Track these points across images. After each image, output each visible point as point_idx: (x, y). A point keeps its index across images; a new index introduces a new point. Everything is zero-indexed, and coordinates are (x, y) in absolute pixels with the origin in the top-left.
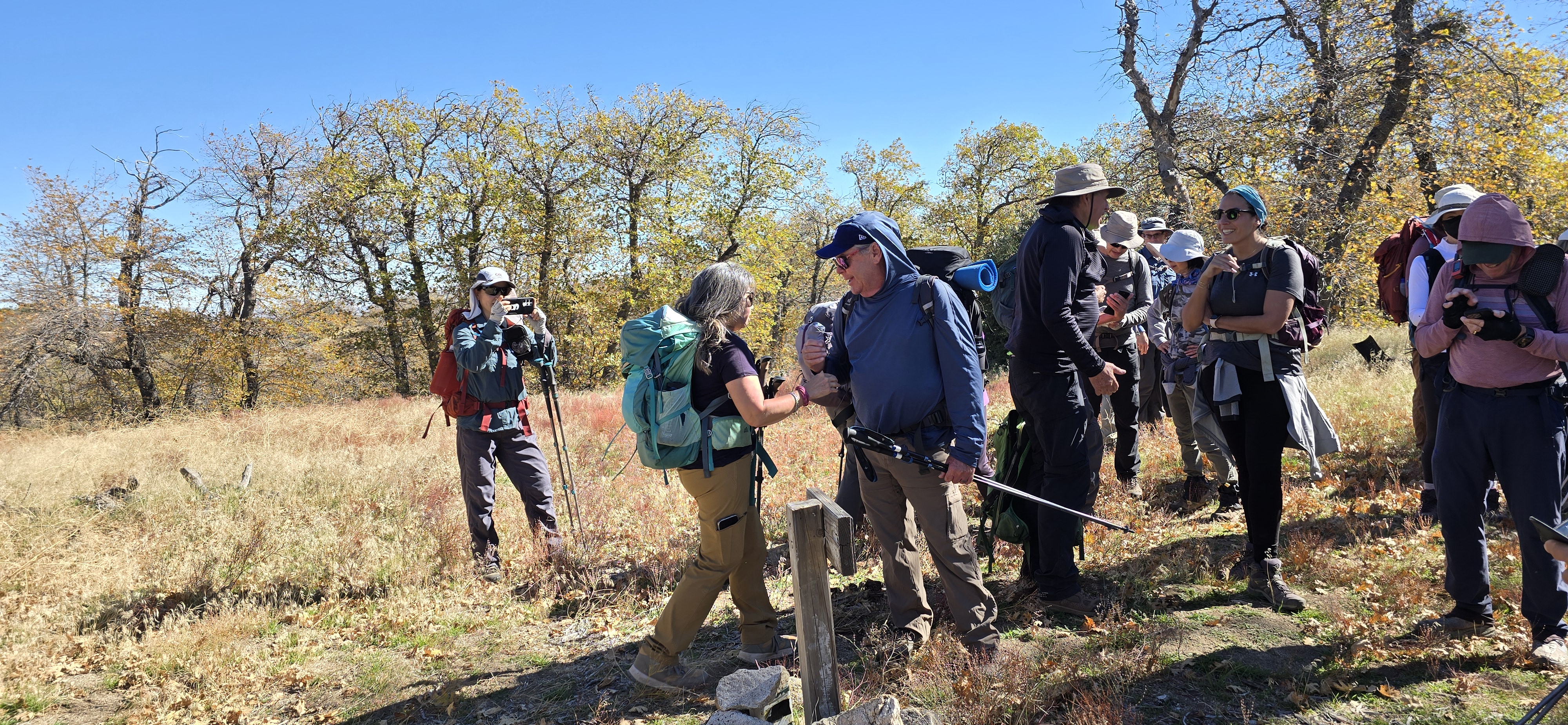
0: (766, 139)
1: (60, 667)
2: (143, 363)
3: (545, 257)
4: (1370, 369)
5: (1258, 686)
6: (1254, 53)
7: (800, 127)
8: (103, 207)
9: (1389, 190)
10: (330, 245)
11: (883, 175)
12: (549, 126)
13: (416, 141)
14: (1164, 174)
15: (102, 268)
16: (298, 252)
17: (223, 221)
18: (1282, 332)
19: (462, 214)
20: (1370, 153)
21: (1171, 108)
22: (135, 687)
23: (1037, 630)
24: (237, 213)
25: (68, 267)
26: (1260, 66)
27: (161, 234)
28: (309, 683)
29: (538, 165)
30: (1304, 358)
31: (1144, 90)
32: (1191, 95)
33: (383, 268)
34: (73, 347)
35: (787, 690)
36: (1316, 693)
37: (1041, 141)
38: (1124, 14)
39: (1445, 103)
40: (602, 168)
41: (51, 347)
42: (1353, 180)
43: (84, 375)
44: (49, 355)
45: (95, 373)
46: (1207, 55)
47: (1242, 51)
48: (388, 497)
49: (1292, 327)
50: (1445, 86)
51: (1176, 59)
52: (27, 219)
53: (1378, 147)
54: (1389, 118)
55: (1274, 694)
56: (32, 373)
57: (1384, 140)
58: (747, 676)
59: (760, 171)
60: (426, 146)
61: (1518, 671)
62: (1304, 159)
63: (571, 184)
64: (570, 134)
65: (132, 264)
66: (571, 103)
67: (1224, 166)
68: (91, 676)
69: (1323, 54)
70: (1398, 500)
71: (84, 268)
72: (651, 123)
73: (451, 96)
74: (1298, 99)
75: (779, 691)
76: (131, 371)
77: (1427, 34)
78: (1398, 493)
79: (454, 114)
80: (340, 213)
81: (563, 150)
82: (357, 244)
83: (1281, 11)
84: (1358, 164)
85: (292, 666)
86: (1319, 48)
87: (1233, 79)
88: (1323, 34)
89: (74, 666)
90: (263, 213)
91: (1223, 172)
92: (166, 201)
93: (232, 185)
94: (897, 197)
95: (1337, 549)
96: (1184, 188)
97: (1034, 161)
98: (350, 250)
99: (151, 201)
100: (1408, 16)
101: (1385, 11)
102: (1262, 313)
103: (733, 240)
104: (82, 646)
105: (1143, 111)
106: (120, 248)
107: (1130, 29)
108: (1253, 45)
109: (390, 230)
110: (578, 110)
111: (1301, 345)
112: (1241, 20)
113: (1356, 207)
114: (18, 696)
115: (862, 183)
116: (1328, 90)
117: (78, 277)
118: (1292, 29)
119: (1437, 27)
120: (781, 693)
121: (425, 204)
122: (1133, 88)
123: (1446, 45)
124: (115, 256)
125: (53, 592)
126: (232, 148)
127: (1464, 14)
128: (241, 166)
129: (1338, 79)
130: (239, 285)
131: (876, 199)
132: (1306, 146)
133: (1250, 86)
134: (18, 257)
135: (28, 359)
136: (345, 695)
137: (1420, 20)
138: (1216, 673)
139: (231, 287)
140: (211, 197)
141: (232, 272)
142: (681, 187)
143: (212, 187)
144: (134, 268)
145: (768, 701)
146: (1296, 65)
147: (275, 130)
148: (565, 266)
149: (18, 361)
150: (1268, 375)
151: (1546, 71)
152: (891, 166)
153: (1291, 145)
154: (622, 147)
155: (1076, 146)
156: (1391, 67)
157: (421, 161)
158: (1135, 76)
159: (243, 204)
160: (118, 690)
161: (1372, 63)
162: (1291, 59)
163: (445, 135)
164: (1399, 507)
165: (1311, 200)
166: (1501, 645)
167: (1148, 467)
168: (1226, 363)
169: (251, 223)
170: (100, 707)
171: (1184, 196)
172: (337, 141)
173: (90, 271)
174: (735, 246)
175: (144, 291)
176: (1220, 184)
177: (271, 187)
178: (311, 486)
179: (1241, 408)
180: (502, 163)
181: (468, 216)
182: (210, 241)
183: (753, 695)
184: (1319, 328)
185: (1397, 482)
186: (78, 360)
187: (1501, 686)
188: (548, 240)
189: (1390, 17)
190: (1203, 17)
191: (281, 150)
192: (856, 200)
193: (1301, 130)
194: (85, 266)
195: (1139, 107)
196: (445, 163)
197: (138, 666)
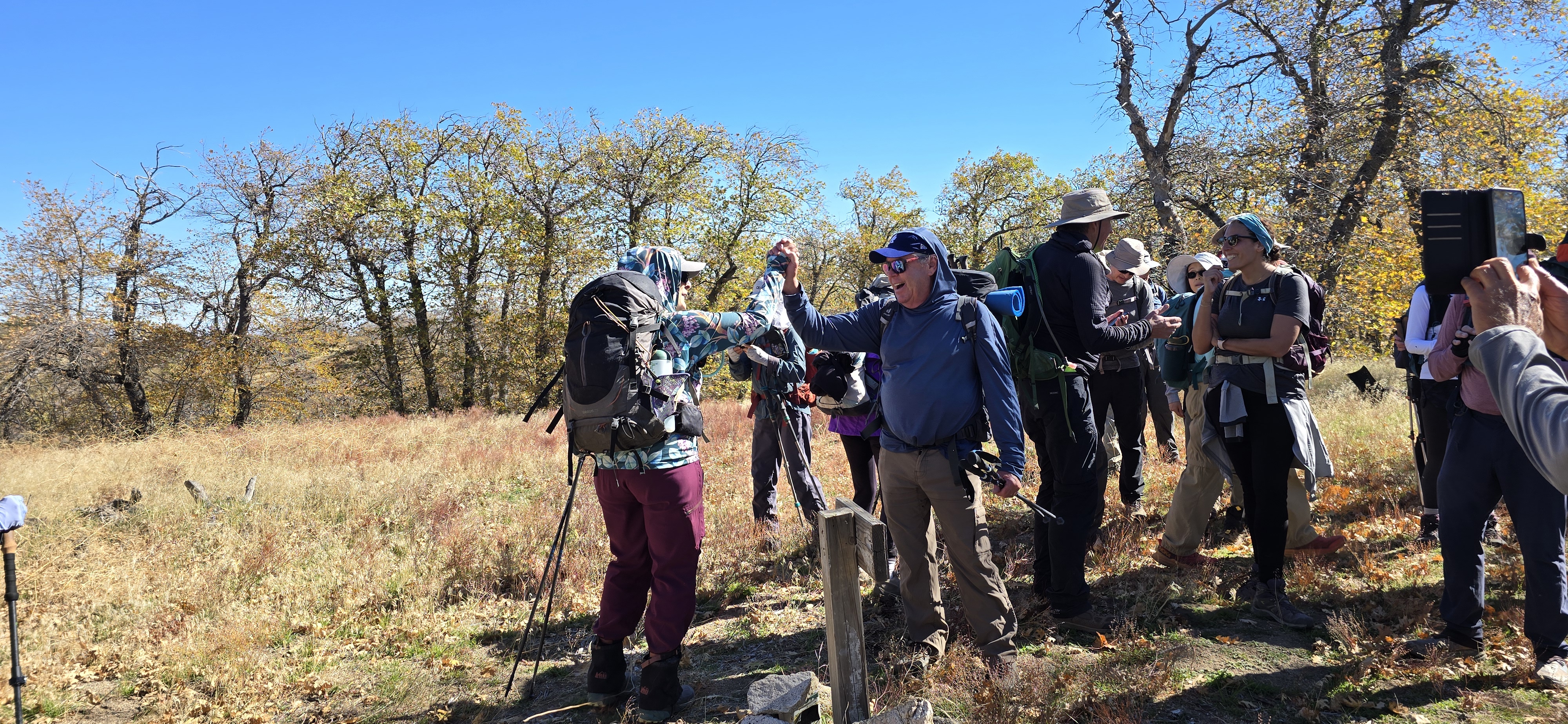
0: (765, 164)
1: (73, 674)
2: (136, 378)
3: (544, 276)
4: (1364, 399)
5: (1269, 702)
6: (1245, 89)
7: (800, 153)
8: (101, 222)
9: (1379, 224)
10: (328, 262)
11: (881, 202)
12: (551, 147)
13: (418, 160)
14: (1158, 205)
15: (97, 283)
16: (295, 268)
17: (220, 237)
18: (1287, 357)
19: (461, 232)
20: (1361, 187)
21: (1166, 140)
22: (151, 694)
23: (1051, 646)
24: (235, 230)
25: (63, 281)
26: (1252, 102)
27: (158, 250)
28: (327, 691)
29: (540, 186)
30: (1307, 384)
31: (1139, 122)
32: (1186, 129)
33: (380, 285)
34: (65, 361)
35: (816, 696)
36: (1326, 709)
37: (1037, 171)
38: (1120, 49)
39: (1433, 139)
40: (602, 191)
41: (44, 361)
42: (1345, 214)
43: (75, 390)
44: (41, 369)
45: (87, 388)
46: (1200, 92)
47: (1234, 87)
48: (393, 512)
49: (1297, 352)
50: (1433, 124)
51: (1171, 94)
52: (23, 233)
53: (1368, 182)
54: (1379, 153)
55: (1286, 710)
56: (23, 387)
57: (1374, 176)
58: (778, 681)
59: (758, 195)
60: (428, 165)
61: (1521, 689)
62: (1296, 193)
63: (571, 206)
64: (572, 156)
65: (127, 279)
66: (572, 126)
67: (1217, 198)
68: (107, 683)
69: (1313, 91)
70: (1397, 525)
71: (80, 282)
72: (652, 147)
73: (455, 118)
74: (1289, 134)
75: (809, 696)
76: (123, 386)
77: (1415, 72)
78: (1398, 519)
79: (457, 135)
80: (339, 230)
81: (564, 171)
82: (355, 262)
83: (1273, 48)
84: (1349, 198)
85: (310, 675)
86: (1310, 85)
87: (1226, 113)
88: (1314, 72)
89: (88, 674)
90: (261, 230)
91: (1216, 204)
92: (165, 217)
93: (230, 202)
94: (893, 225)
95: (1341, 571)
96: (1178, 219)
97: (1029, 190)
98: (347, 267)
99: (149, 217)
100: (1396, 55)
101: (1374, 51)
102: (1269, 337)
103: (731, 264)
104: (96, 653)
105: (1138, 143)
106: (116, 262)
107: (1126, 64)
108: (1244, 80)
109: (388, 248)
110: (579, 133)
111: (1304, 370)
112: (1233, 57)
113: (1347, 240)
114: (35, 701)
115: (860, 209)
116: (1318, 126)
117: (74, 291)
118: (1283, 66)
119: (1424, 66)
120: (811, 698)
121: (424, 224)
122: (1128, 121)
123: (1434, 84)
124: (111, 270)
125: (61, 600)
126: (232, 164)
127: (1453, 54)
128: (241, 183)
129: (1329, 115)
130: (234, 301)
131: (873, 225)
132: (1298, 180)
133: (1242, 121)
134: (12, 271)
135: (20, 371)
136: (365, 703)
137: (1408, 59)
138: (1228, 688)
139: (226, 301)
140: (209, 214)
141: (228, 289)
142: (681, 209)
143: (210, 205)
144: (130, 283)
145: (797, 707)
146: (1287, 101)
147: (275, 147)
148: (563, 287)
149: (11, 375)
150: (1272, 398)
151: (1530, 111)
152: (888, 194)
153: (1281, 178)
154: (623, 170)
155: (1071, 177)
156: (1380, 105)
157: (422, 180)
158: (1131, 110)
159: (241, 221)
160: (134, 697)
161: (1362, 100)
162: (1283, 95)
163: (446, 156)
164: (1399, 532)
165: (1303, 232)
166: (1504, 665)
167: (1151, 491)
168: (1232, 386)
169: (249, 240)
170: (117, 714)
171: (1179, 227)
172: (339, 159)
173: (86, 285)
174: (733, 269)
175: (139, 306)
176: (1213, 215)
177: (270, 204)
178: (315, 502)
179: (1245, 430)
180: (502, 183)
181: (467, 235)
182: (206, 257)
183: (784, 699)
184: (1323, 355)
185: (1396, 507)
186: (71, 373)
187: (1506, 704)
188: (548, 259)
189: (1379, 56)
190: (1197, 54)
191: (281, 168)
192: (853, 225)
193: (1292, 163)
194: (81, 279)
195: (1135, 140)
196: (446, 183)
197: (153, 674)
